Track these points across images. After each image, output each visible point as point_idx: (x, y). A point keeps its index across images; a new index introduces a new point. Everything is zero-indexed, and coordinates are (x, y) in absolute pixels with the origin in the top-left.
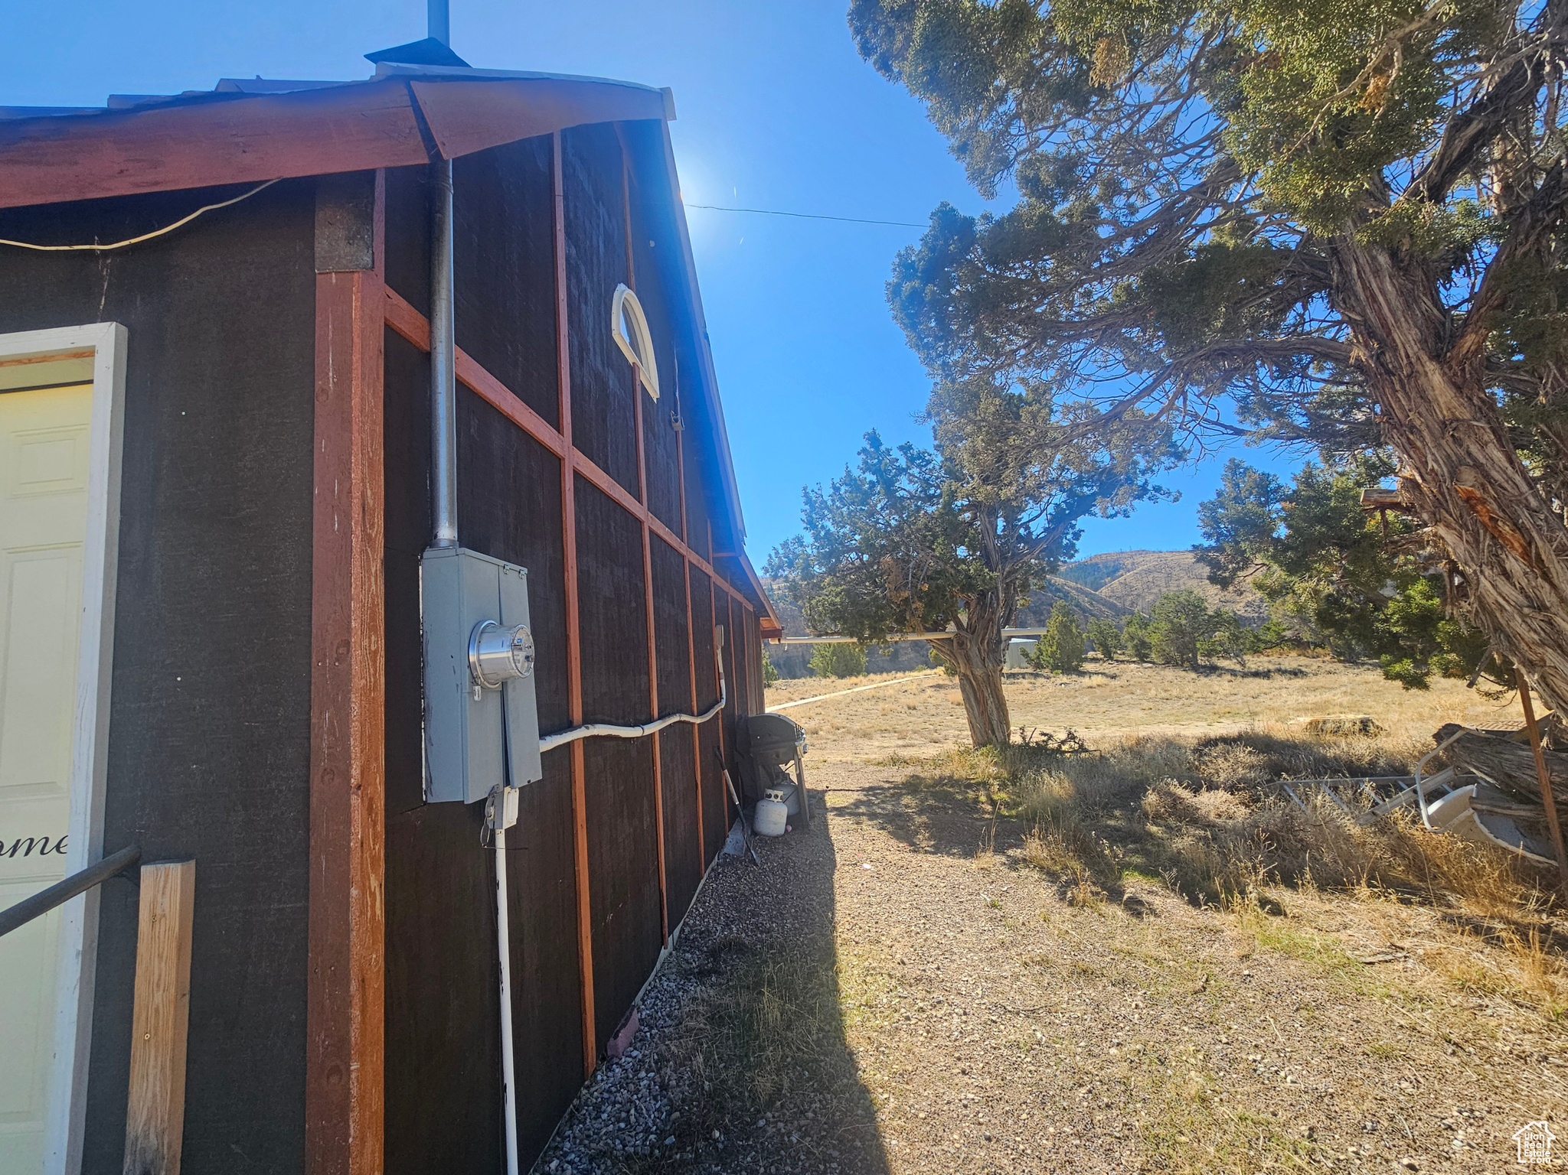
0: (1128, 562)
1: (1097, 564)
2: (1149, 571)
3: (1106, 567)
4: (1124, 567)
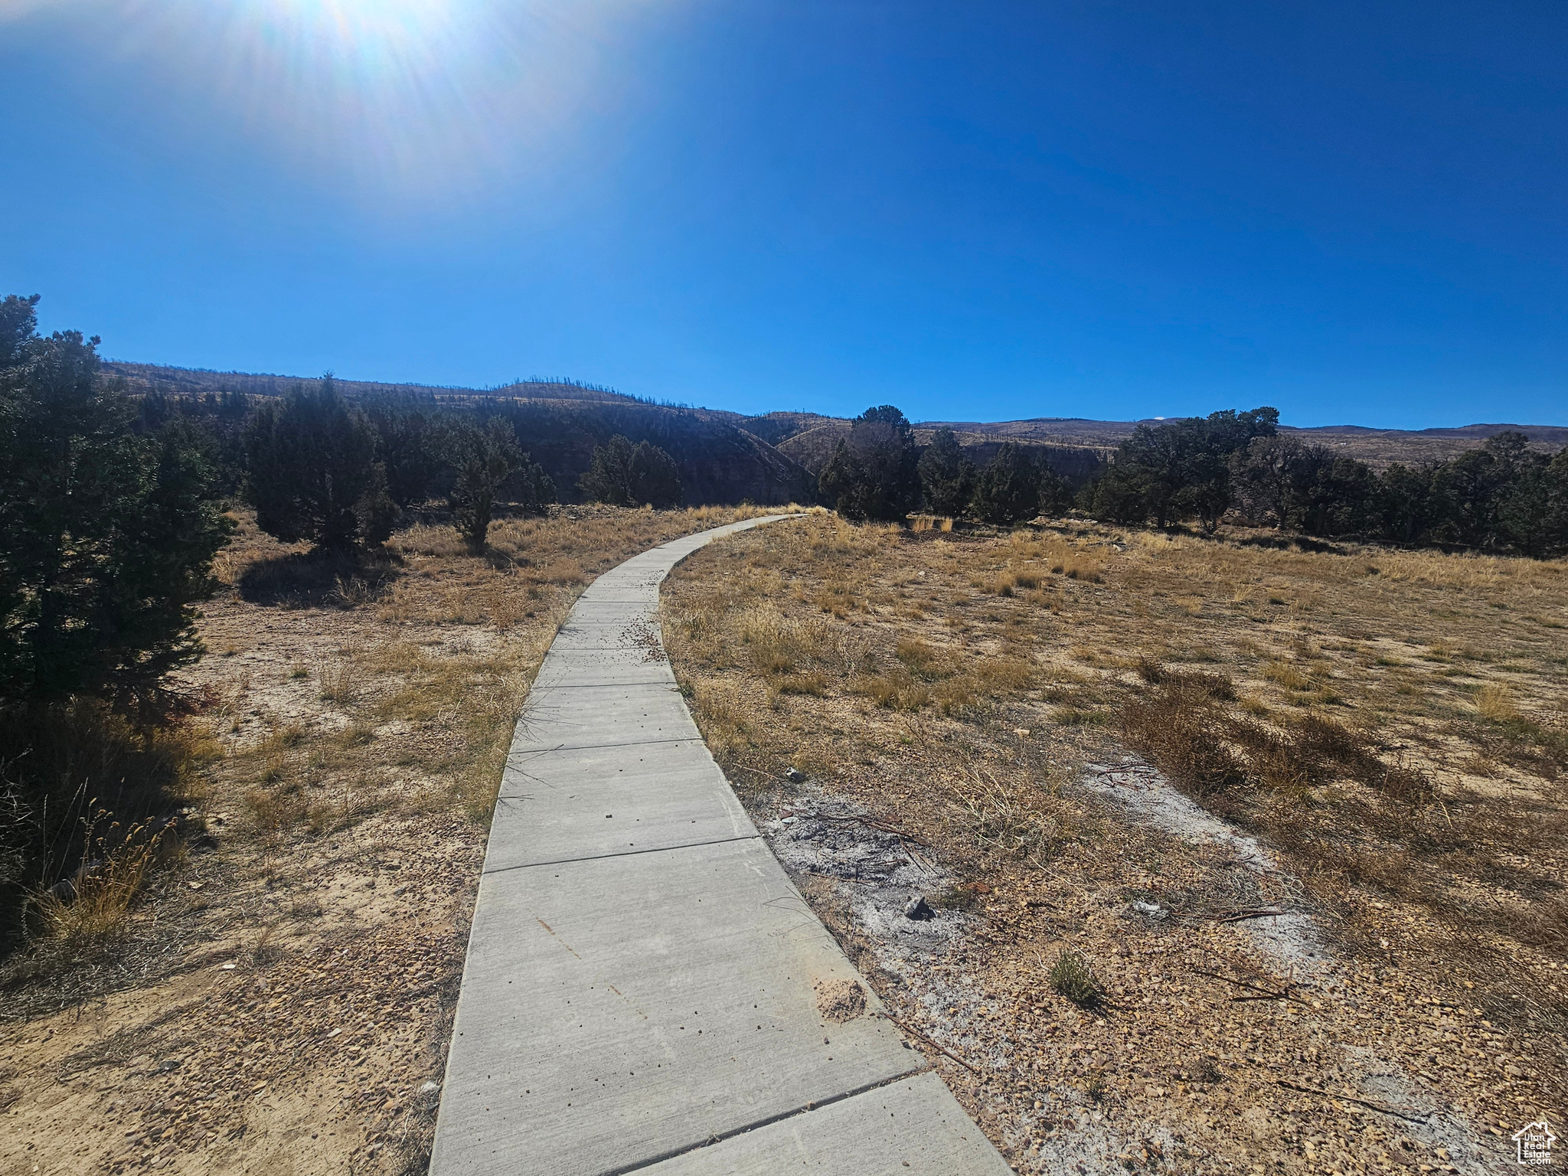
0: (802, 423)
2: (819, 434)
3: (782, 426)
4: (798, 427)
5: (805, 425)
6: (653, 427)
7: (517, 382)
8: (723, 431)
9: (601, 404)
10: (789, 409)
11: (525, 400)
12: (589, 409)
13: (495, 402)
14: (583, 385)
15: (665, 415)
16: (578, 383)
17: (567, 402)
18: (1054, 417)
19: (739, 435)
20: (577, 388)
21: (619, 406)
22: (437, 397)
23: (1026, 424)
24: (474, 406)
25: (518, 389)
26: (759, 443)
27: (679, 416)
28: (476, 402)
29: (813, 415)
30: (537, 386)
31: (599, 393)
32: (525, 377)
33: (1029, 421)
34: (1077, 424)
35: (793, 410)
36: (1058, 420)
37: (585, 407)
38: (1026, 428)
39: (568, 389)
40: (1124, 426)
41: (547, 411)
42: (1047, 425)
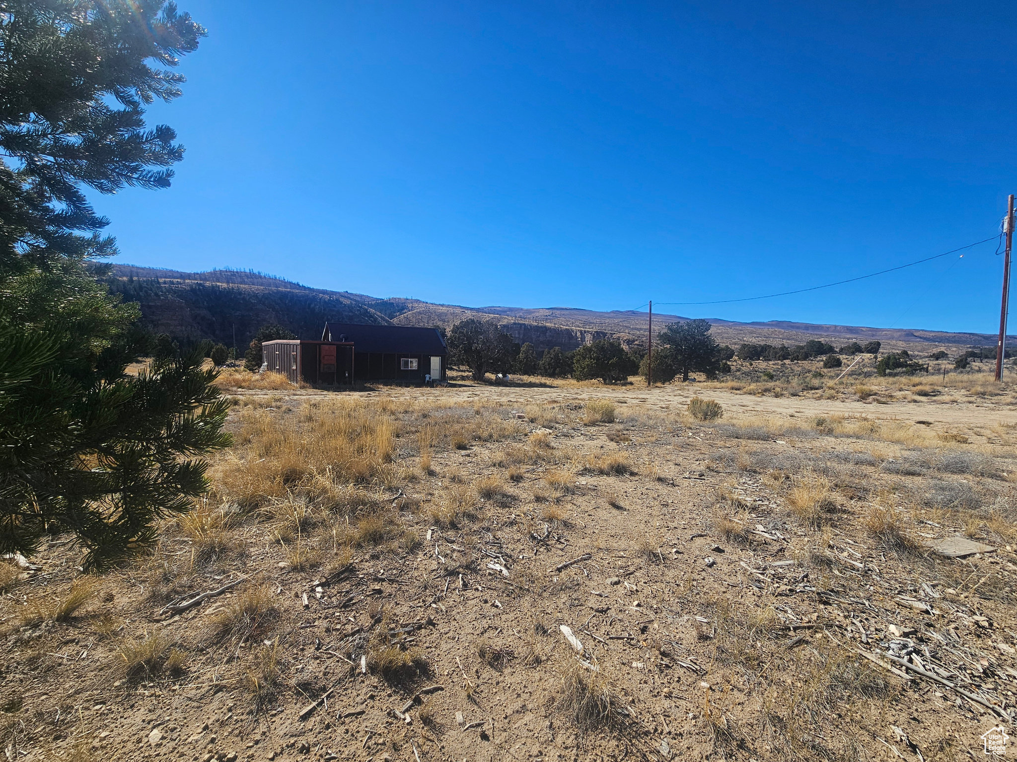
0: (410, 305)
1: (393, 303)
2: (420, 313)
3: (398, 306)
4: (407, 308)
5: (412, 307)
6: (312, 306)
7: (215, 270)
8: (358, 310)
9: (277, 290)
10: (403, 296)
11: (225, 285)
12: (269, 293)
13: (204, 286)
14: (263, 275)
15: (320, 299)
16: (259, 273)
17: (254, 288)
18: (564, 307)
19: (369, 313)
20: (259, 276)
21: (290, 292)
22: (161, 280)
23: (547, 311)
24: (188, 288)
25: (216, 275)
26: (381, 317)
27: (330, 300)
28: (191, 286)
29: (417, 301)
30: (229, 274)
31: (275, 282)
32: (220, 267)
33: (549, 309)
34: (575, 312)
35: (405, 297)
36: (566, 309)
37: (267, 292)
38: (548, 313)
39: (252, 277)
40: (601, 314)
41: (240, 294)
42: (558, 312)
